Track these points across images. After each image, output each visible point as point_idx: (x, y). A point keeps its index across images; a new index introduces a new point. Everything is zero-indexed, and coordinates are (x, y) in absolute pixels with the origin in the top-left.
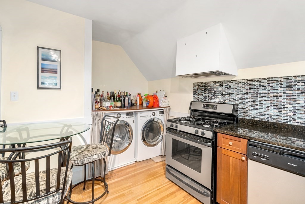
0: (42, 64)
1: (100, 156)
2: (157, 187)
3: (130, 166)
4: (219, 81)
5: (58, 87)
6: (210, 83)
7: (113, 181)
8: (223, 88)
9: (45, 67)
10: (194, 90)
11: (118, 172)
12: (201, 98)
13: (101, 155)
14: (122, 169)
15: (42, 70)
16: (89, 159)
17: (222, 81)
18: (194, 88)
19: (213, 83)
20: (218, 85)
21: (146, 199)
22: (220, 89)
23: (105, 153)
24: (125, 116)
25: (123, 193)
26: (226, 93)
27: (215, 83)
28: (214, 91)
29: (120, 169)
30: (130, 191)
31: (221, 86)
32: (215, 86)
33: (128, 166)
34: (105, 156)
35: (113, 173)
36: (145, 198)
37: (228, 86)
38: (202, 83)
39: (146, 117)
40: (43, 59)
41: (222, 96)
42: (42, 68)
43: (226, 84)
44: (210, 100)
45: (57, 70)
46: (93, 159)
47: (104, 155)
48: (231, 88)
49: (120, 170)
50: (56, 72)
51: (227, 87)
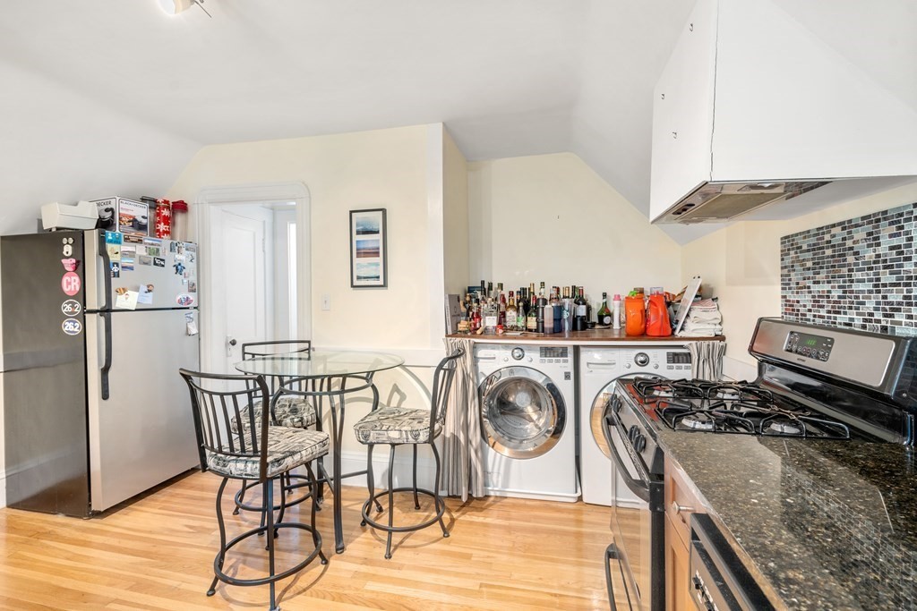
0: (357, 241)
1: (404, 436)
2: (562, 587)
3: (554, 505)
4: (863, 218)
5: (381, 282)
6: (834, 231)
7: (481, 519)
8: (880, 250)
9: (362, 246)
10: (782, 268)
11: (514, 506)
12: (805, 306)
13: (407, 435)
14: (528, 503)
15: (358, 253)
16: (380, 434)
17: (874, 215)
18: (782, 260)
19: (844, 229)
20: (860, 234)
21: (501, 595)
22: (869, 255)
23: (419, 435)
24: (536, 356)
25: (469, 551)
26: (893, 279)
27: (847, 226)
28: (845, 271)
29: (523, 502)
30: (488, 557)
31: (874, 239)
32: (849, 243)
33: (548, 503)
34: (416, 439)
35: (499, 504)
36: (503, 592)
37: (902, 241)
38: (806, 234)
39: (613, 366)
40: (358, 233)
41: (879, 292)
42: (357, 250)
43: (893, 229)
44: (832, 315)
45: (378, 249)
46: (389, 437)
47: (416, 437)
48: (913, 249)
49: (523, 504)
50: (376, 254)
51: (895, 241)
